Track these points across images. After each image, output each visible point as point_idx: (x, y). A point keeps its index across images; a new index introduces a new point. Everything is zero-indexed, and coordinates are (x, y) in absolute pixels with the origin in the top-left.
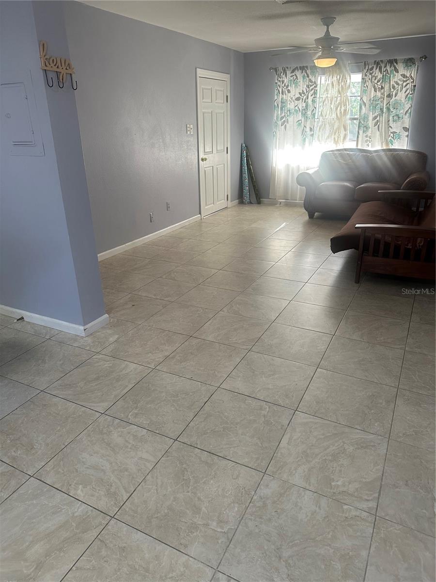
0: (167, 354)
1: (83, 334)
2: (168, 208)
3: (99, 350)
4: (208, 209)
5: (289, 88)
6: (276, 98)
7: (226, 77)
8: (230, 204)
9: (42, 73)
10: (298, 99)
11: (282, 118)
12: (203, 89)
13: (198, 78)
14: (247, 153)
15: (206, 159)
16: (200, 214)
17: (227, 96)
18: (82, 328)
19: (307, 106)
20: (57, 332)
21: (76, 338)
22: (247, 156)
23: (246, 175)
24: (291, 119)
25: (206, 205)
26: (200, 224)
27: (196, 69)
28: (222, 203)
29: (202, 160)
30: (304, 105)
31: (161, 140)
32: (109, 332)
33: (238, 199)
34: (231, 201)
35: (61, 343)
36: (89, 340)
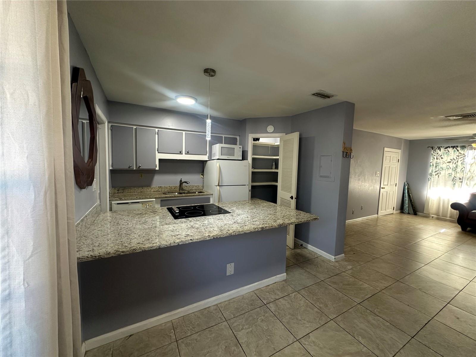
0: (386, 286)
1: (334, 260)
2: (362, 209)
3: (344, 270)
4: (382, 212)
5: (442, 157)
6: (432, 161)
7: (399, 151)
8: (395, 212)
9: (341, 153)
10: (449, 162)
11: (436, 171)
12: (386, 156)
13: (385, 152)
14: (408, 187)
15: (384, 188)
16: (378, 214)
17: (399, 160)
18: (334, 257)
19: (457, 167)
20: (319, 256)
21: (330, 261)
22: (408, 189)
23: (407, 198)
24: (443, 173)
25: (381, 210)
26: (377, 219)
27: (384, 148)
28: (390, 211)
29: (382, 188)
30: (455, 166)
31: (363, 178)
32: (346, 263)
33: (400, 210)
34: (396, 211)
35: (323, 261)
36: (337, 264)
